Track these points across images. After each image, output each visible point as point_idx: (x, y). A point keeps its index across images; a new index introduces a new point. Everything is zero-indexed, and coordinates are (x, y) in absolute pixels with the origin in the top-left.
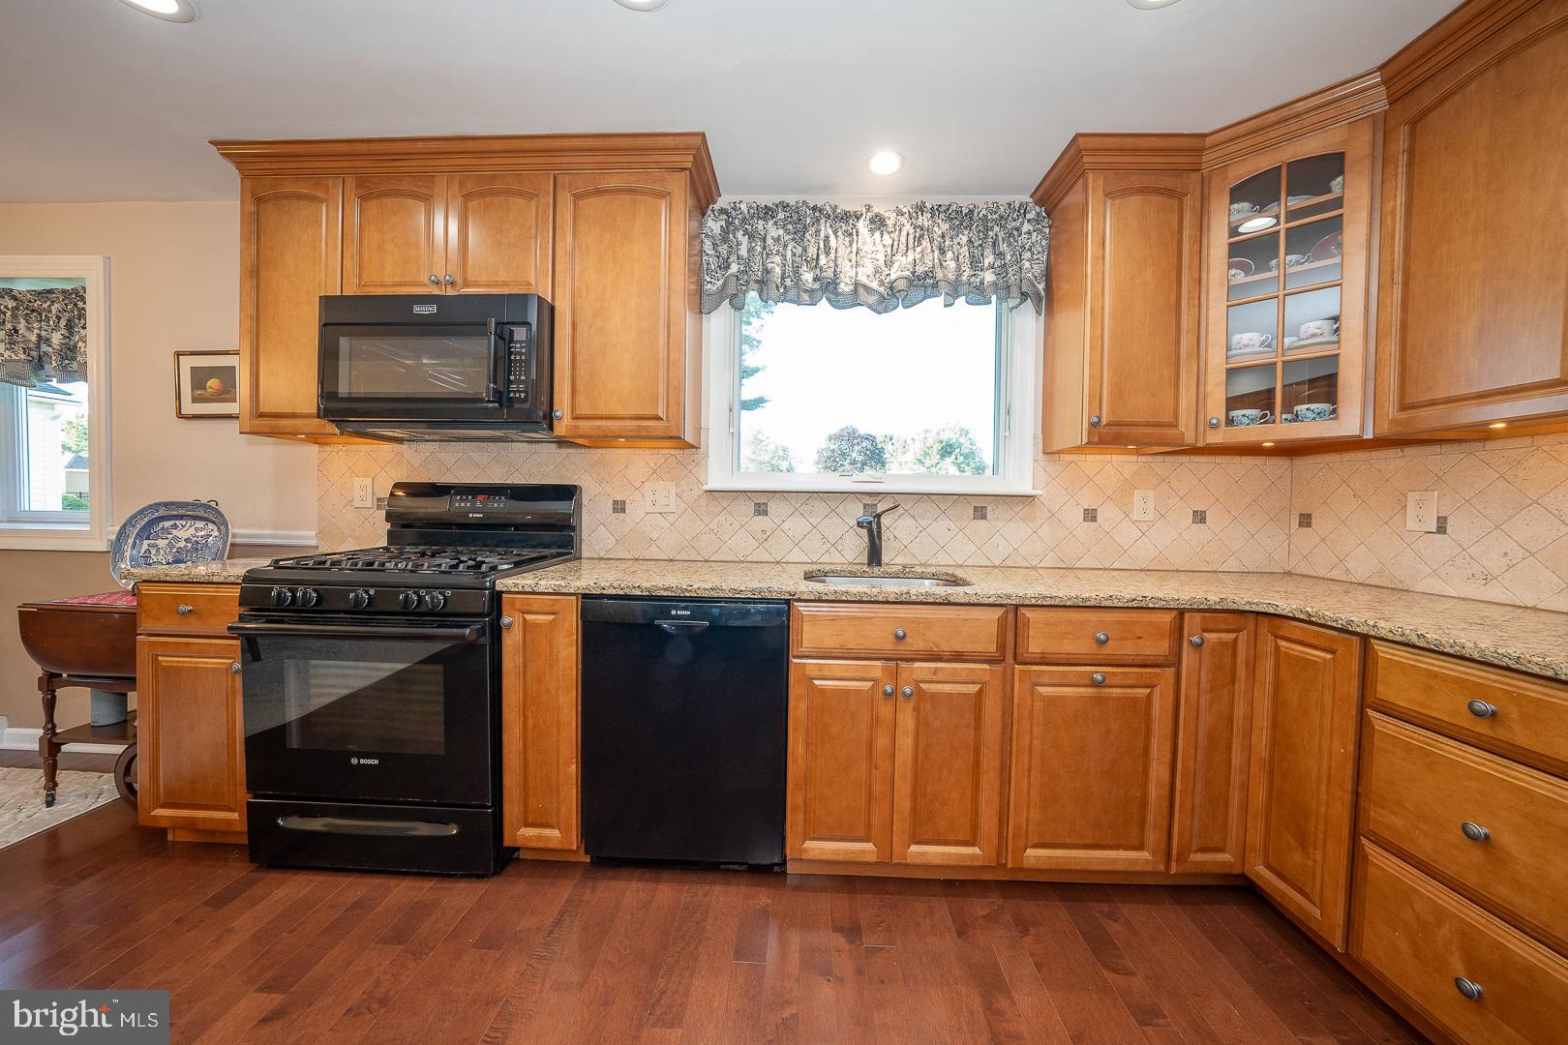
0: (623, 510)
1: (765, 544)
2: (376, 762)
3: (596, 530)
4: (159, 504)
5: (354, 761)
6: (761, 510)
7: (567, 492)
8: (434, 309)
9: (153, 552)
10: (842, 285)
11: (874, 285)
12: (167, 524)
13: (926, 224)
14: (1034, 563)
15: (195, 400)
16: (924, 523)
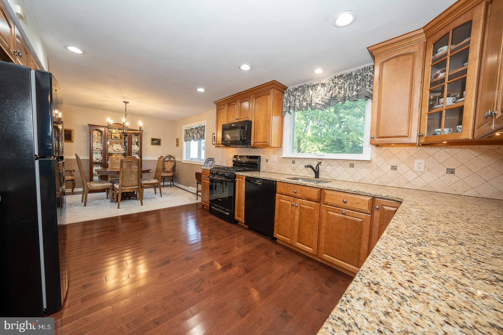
0: (268, 161)
1: (294, 171)
3: (263, 165)
4: (210, 158)
5: (219, 200)
6: (294, 162)
7: (258, 157)
8: (234, 125)
9: (208, 165)
10: (313, 104)
11: (320, 103)
13: (337, 81)
14: (370, 183)
16: (334, 168)
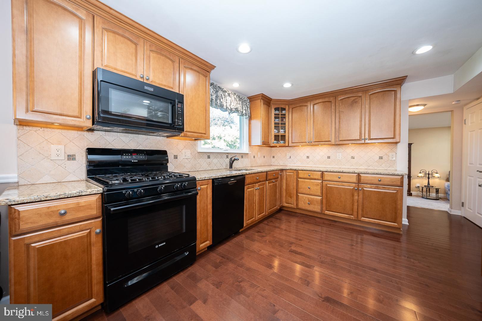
0: (177, 158)
1: (210, 166)
2: (165, 243)
3: (170, 164)
6: (209, 157)
8: (152, 89)
10: (224, 107)
11: (229, 108)
13: (236, 98)
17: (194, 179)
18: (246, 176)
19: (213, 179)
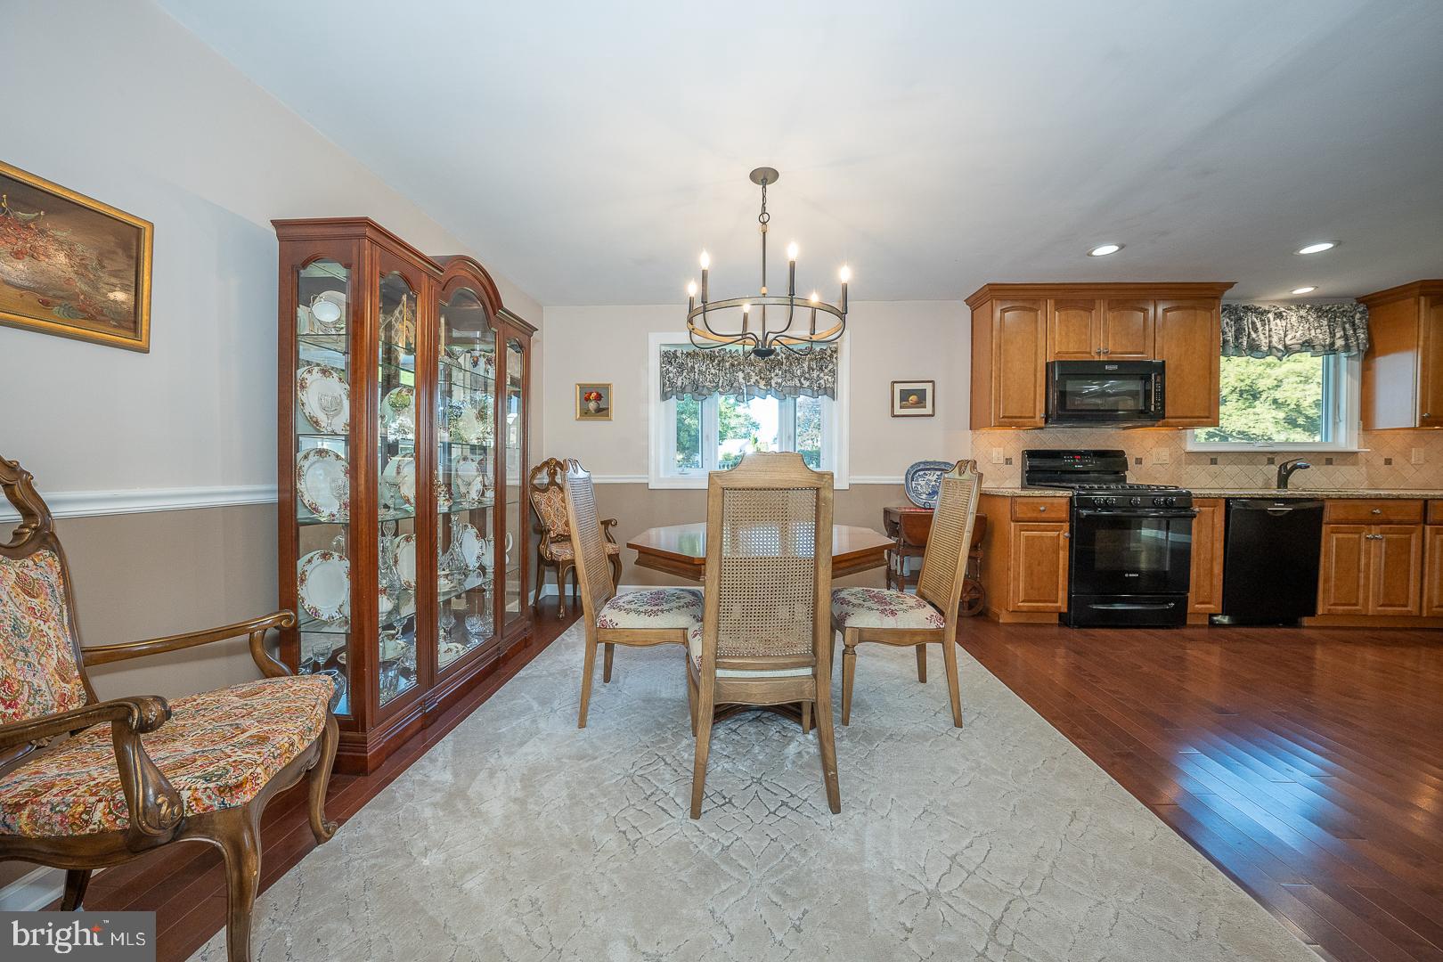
0: (1141, 463)
1: (1216, 479)
4: (921, 463)
5: (1127, 575)
6: (1214, 462)
8: (1116, 367)
9: (919, 487)
10: (1262, 347)
11: (1279, 346)
12: (921, 473)
13: (1304, 315)
15: (901, 407)
17: (1189, 494)
18: (1328, 504)
19: (1227, 500)
